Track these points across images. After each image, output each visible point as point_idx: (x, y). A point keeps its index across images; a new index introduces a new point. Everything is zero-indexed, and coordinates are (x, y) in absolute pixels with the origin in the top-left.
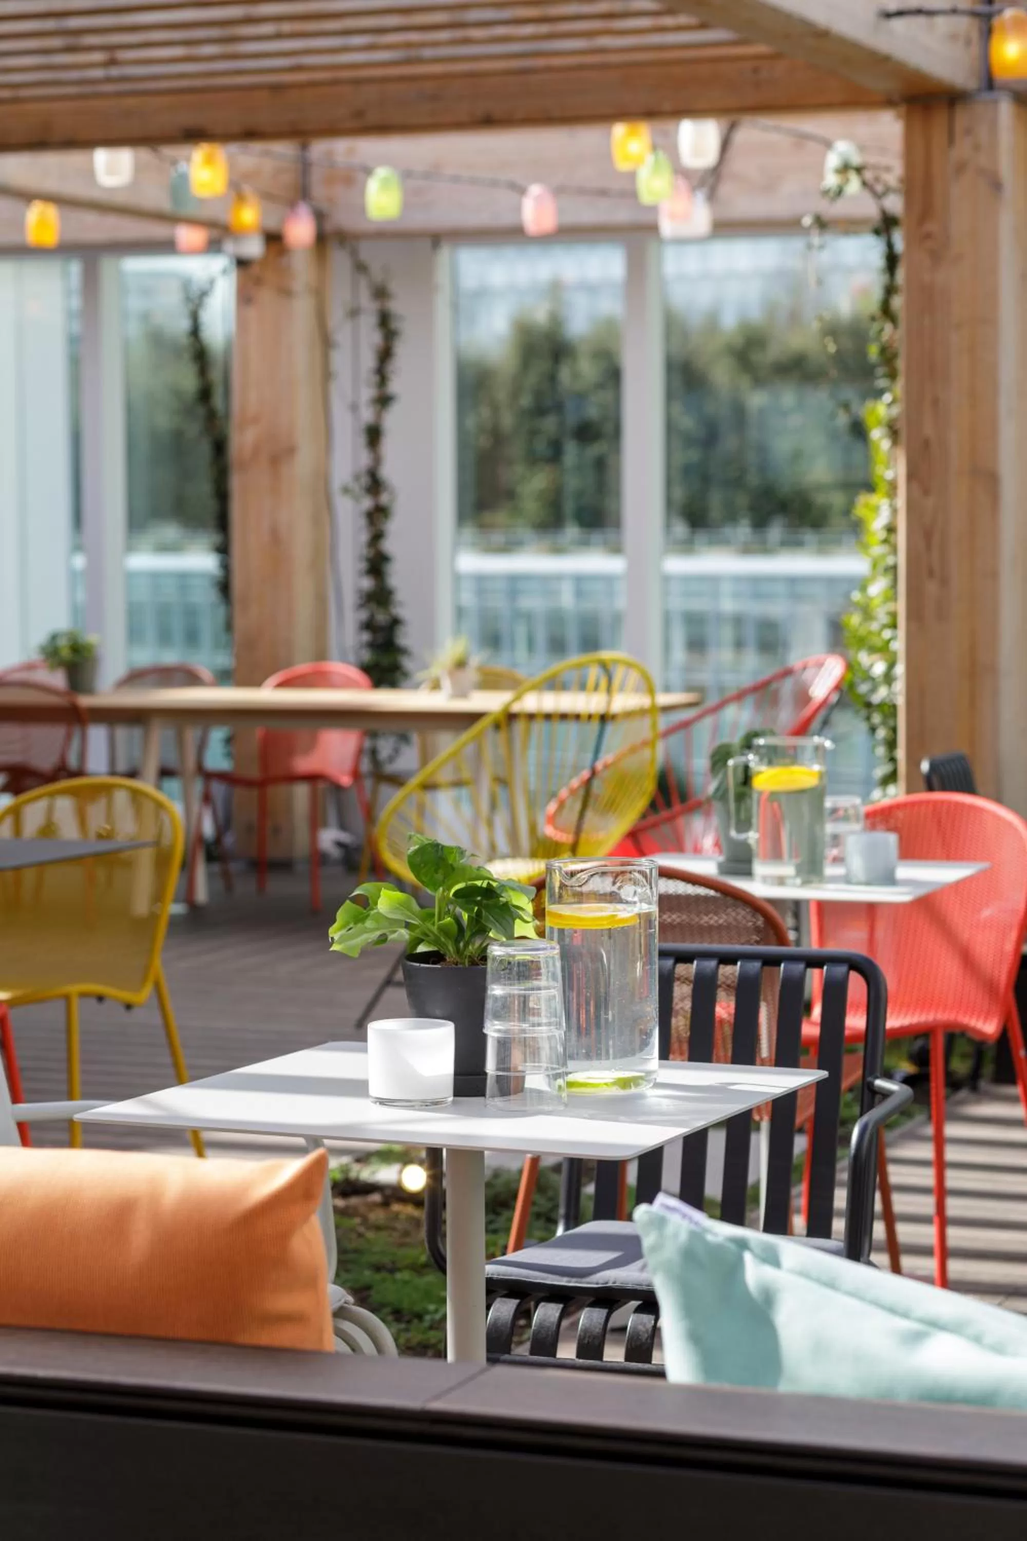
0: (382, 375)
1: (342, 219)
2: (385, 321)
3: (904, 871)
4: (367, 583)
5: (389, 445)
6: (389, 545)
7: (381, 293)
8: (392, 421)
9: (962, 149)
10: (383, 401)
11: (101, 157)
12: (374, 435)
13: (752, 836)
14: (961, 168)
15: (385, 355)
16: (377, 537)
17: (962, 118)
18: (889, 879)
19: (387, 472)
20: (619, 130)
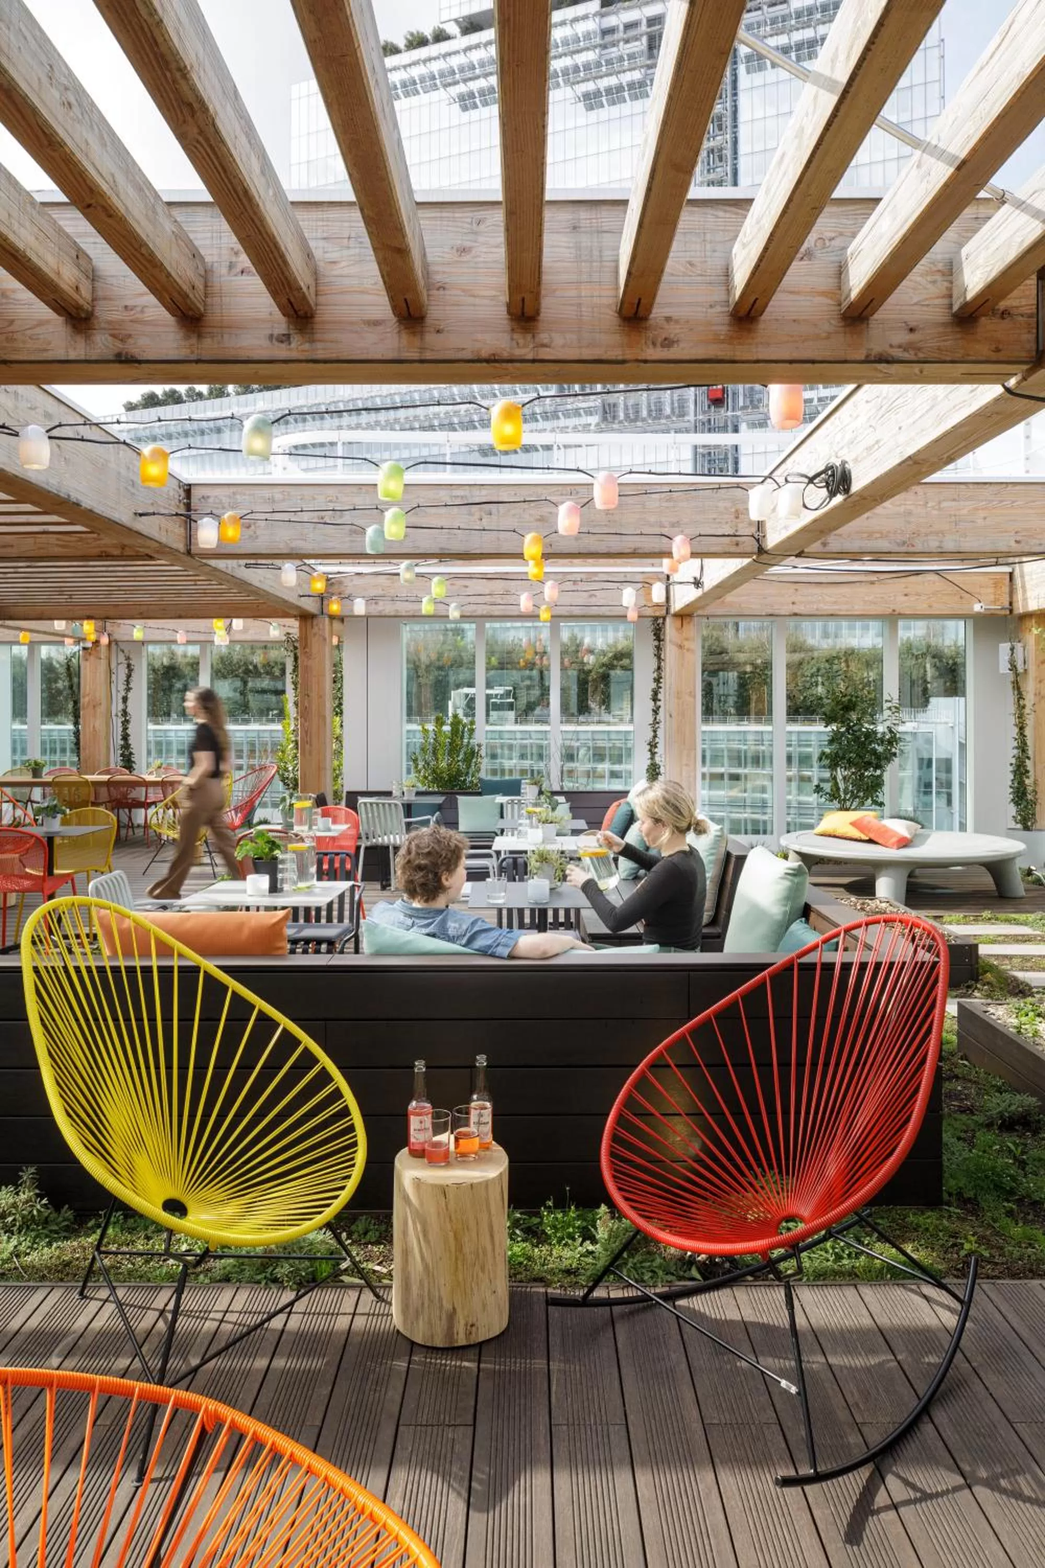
0: (128, 682)
1: (116, 636)
2: (129, 666)
3: (333, 827)
4: (122, 742)
5: (129, 703)
6: (129, 731)
7: (128, 658)
8: (130, 695)
9: (315, 629)
10: (128, 689)
11: (56, 622)
12: (125, 699)
13: (293, 820)
14: (315, 634)
15: (129, 676)
16: (125, 729)
17: (315, 622)
18: (329, 830)
19: (128, 710)
20: (215, 621)
